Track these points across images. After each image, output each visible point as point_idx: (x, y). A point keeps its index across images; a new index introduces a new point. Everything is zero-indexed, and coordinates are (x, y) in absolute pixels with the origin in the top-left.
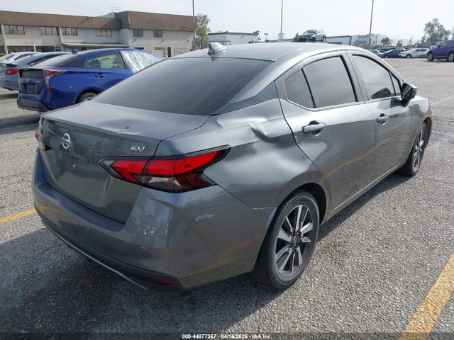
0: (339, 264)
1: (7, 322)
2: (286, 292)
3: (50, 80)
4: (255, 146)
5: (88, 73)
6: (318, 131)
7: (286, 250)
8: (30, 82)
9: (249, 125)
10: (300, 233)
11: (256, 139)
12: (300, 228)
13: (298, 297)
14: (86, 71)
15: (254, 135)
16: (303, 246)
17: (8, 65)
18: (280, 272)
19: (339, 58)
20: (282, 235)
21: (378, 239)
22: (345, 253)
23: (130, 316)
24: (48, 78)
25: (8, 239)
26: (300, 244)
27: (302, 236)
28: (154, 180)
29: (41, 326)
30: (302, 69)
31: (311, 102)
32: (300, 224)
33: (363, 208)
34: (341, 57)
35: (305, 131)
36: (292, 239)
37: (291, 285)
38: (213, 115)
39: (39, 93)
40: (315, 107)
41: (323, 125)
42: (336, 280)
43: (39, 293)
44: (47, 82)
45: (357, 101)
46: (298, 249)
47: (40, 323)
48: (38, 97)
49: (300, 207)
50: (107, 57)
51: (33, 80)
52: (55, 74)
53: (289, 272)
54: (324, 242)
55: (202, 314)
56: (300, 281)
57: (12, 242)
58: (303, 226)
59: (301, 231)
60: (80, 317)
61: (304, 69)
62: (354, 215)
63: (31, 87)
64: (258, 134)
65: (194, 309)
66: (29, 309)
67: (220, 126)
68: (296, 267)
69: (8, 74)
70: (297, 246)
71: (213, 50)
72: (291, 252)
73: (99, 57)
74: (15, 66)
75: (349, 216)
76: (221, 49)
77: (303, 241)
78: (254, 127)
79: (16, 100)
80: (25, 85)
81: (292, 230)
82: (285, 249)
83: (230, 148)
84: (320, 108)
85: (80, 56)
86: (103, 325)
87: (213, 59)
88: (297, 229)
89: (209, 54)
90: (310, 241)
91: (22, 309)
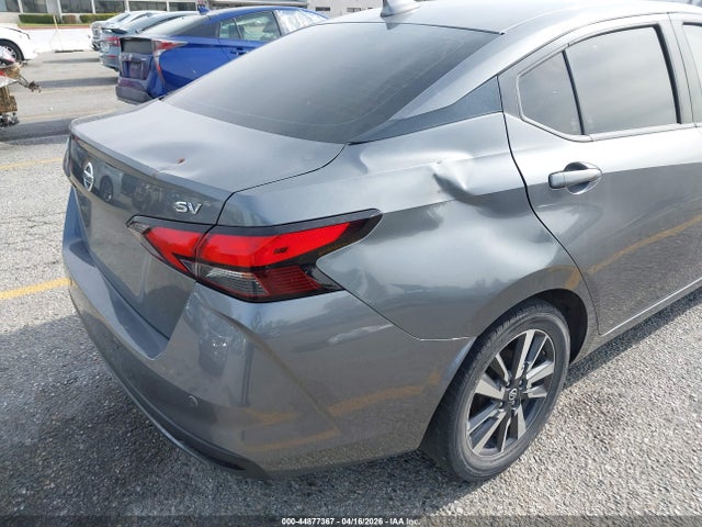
0: (602, 442)
1: (5, 468)
2: (486, 486)
3: (161, 57)
4: (440, 211)
5: (220, 46)
6: (583, 184)
7: (492, 414)
8: (133, 59)
9: (429, 169)
10: (525, 381)
11: (442, 197)
12: (525, 373)
13: (507, 501)
14: (218, 43)
15: (437, 187)
16: (529, 405)
17: (114, 31)
18: (475, 453)
19: (652, 30)
20: (484, 387)
21: (691, 397)
22: (619, 418)
23: (196, 492)
24: (159, 53)
25: (49, 319)
26: (523, 401)
27: (529, 385)
28: (215, 272)
29: (53, 485)
30: (564, 52)
31: (575, 123)
32: (526, 365)
33: (669, 327)
34: (657, 28)
35: (555, 183)
36: (507, 394)
37: (499, 473)
38: (353, 144)
39: (145, 79)
40: (583, 133)
41: (596, 172)
42: (591, 477)
43: (67, 422)
44: (157, 59)
45: (679, 121)
46: (519, 411)
47: (52, 480)
48: (145, 83)
49: (530, 334)
50: (254, 20)
51: (138, 56)
52: (169, 47)
53: (495, 449)
54: (578, 389)
55: (320, 507)
56: (516, 467)
57: (52, 324)
58: (533, 367)
59: (528, 377)
60: (118, 479)
61: (567, 51)
62: (648, 341)
63: (136, 67)
64: (449, 187)
65: (309, 495)
66: (45, 449)
67: (363, 168)
68: (510, 440)
69: (114, 45)
70: (516, 405)
71: (391, 9)
72: (501, 417)
73: (240, 20)
74: (123, 32)
75: (638, 341)
76: (407, 8)
77: (531, 396)
78: (440, 172)
79: (114, 87)
80: (128, 63)
81: (506, 378)
82: (490, 412)
83: (381, 216)
84: (593, 136)
85: (210, 18)
86: (150, 502)
87: (390, 26)
88: (519, 373)
89: (383, 15)
90: (545, 395)
91: (33, 450)
